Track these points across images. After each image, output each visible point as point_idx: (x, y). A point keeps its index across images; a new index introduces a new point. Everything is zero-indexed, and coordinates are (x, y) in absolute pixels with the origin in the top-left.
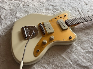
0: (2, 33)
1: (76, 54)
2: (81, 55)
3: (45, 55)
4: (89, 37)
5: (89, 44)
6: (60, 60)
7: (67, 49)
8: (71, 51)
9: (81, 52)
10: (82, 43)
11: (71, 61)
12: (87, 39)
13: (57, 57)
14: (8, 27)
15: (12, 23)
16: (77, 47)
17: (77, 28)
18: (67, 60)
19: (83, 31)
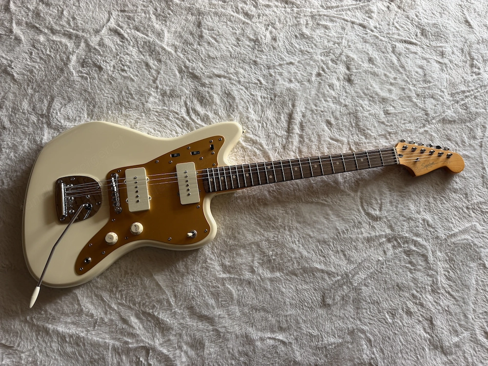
0: (3, 183)
1: (199, 279)
2: (208, 286)
3: (110, 268)
4: (266, 234)
5: (254, 256)
6: (145, 288)
7: (178, 260)
8: (187, 269)
9: (214, 276)
10: (231, 251)
11: (175, 296)
12: (257, 238)
13: (142, 280)
14: (22, 160)
15: (34, 147)
16: (211, 259)
17: (243, 198)
18: (164, 293)
19: (259, 210)
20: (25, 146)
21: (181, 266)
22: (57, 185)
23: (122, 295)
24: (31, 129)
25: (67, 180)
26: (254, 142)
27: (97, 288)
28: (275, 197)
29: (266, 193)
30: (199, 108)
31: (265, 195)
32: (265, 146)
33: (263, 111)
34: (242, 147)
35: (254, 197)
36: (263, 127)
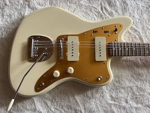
0: (2, 34)
1: (98, 102)
2: (103, 107)
4: (136, 83)
5: (128, 94)
6: (70, 102)
7: (88, 90)
8: (93, 95)
9: (106, 102)
10: (116, 89)
11: (85, 109)
12: (131, 85)
13: (68, 98)
14: (13, 24)
15: (20, 17)
16: (105, 92)
17: (126, 61)
18: (79, 106)
19: (134, 69)
20: (16, 16)
21: (89, 93)
22: (30, 39)
23: (57, 104)
24: (20, 7)
25: (35, 37)
26: (136, 31)
27: (45, 98)
28: (143, 63)
29: (139, 60)
30: (108, 7)
31: (138, 61)
32: (141, 34)
33: (142, 14)
34: (129, 32)
35: (132, 61)
36: (141, 22)
